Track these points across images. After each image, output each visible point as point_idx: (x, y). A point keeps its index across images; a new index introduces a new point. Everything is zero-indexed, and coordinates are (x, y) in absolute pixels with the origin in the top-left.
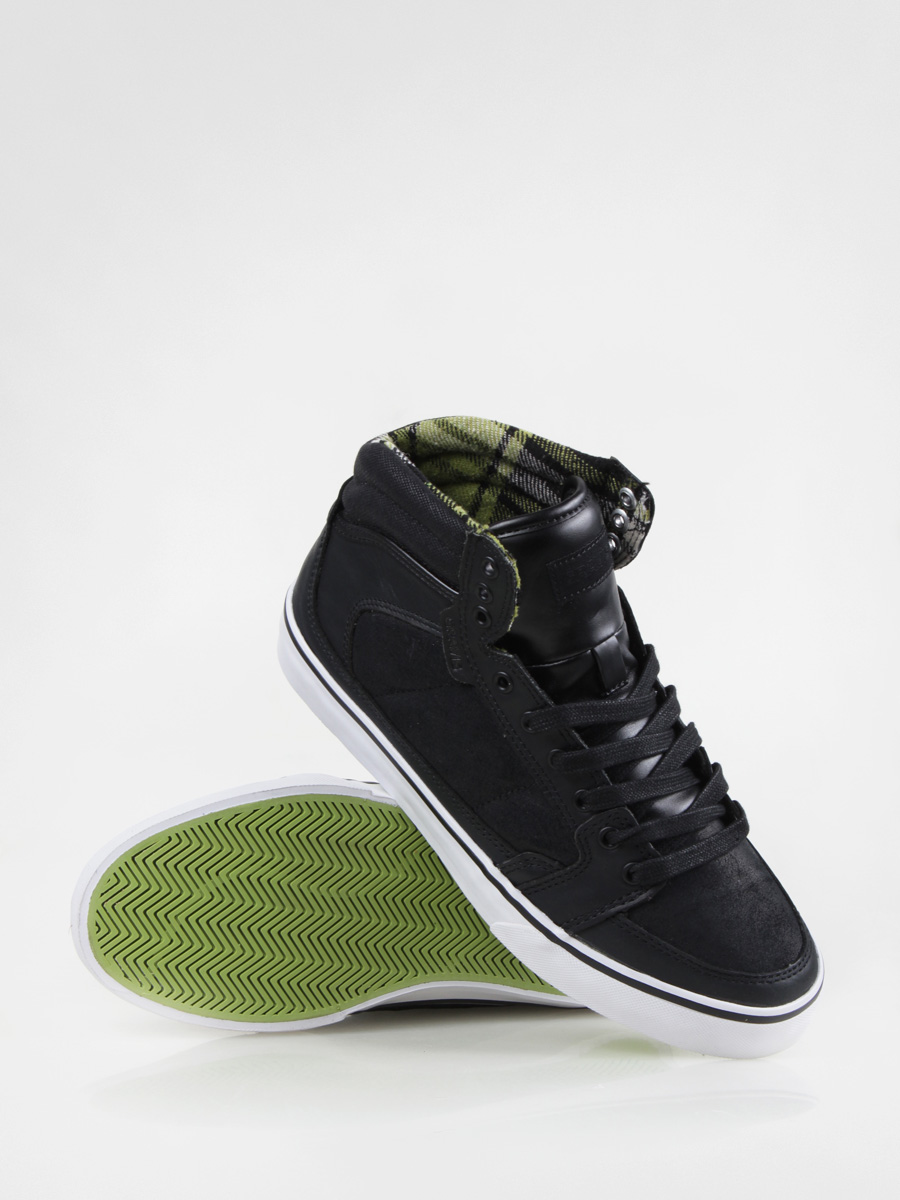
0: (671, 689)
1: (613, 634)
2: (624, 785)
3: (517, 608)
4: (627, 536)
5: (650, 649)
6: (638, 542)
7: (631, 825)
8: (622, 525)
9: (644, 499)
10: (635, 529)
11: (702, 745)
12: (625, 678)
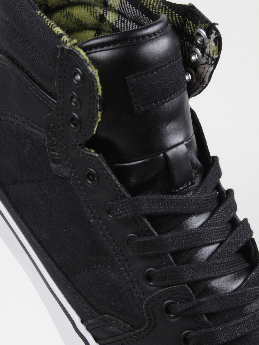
0: (230, 192)
1: (182, 143)
2: (185, 267)
3: (99, 113)
4: (200, 70)
5: (215, 159)
6: (208, 74)
7: (189, 300)
8: (197, 61)
9: (213, 36)
10: (206, 63)
11: (253, 237)
12: (191, 179)
